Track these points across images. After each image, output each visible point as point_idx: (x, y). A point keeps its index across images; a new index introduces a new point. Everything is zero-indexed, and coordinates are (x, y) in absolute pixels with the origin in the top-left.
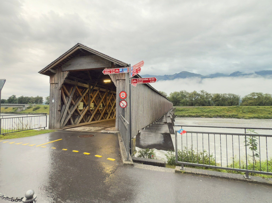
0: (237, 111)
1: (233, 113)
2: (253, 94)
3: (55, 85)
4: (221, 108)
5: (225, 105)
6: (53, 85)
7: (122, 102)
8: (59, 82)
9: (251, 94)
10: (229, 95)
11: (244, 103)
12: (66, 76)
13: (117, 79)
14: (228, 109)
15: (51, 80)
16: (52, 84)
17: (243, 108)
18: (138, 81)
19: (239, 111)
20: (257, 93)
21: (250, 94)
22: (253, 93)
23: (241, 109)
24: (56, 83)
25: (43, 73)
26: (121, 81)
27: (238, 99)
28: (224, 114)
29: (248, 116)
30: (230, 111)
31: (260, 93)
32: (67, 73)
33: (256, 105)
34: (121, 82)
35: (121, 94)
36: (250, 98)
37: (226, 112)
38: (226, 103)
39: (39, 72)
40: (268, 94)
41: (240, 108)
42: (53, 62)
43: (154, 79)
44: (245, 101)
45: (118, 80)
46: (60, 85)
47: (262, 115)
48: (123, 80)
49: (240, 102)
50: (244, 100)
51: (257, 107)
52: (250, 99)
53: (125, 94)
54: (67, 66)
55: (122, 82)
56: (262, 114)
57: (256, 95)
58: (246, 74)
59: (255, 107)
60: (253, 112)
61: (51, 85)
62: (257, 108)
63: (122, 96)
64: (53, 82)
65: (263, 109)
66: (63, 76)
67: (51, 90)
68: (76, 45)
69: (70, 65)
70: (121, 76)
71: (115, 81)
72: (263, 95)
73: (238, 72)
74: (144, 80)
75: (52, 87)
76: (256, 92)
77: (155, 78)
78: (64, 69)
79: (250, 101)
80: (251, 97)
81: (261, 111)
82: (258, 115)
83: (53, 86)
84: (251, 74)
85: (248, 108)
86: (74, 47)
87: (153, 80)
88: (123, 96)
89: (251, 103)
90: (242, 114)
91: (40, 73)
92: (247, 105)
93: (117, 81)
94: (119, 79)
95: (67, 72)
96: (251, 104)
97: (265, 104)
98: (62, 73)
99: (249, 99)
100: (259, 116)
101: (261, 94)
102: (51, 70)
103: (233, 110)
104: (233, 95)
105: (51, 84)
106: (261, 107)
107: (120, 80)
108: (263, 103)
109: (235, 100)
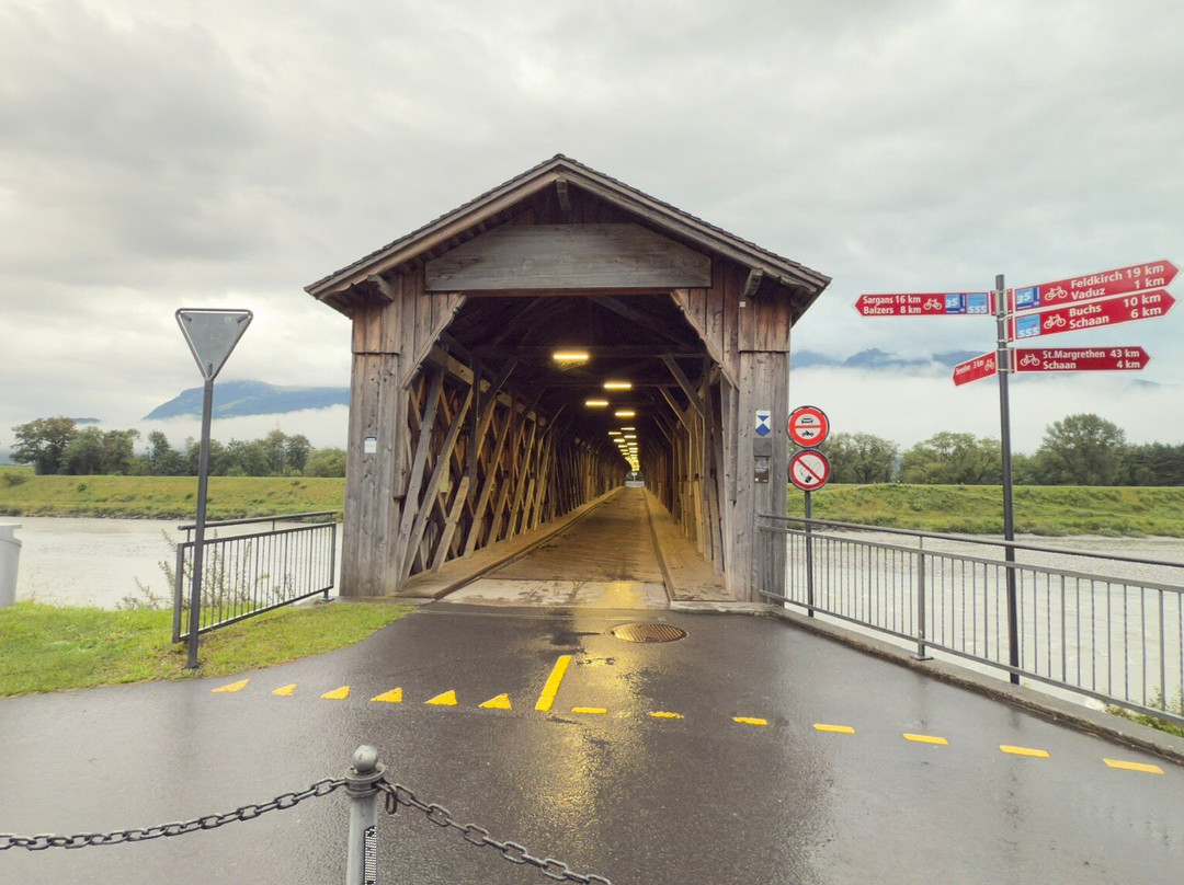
0: (889, 503)
1: (879, 513)
2: (942, 439)
3: (386, 362)
4: (832, 491)
5: (845, 481)
6: (373, 360)
7: (802, 458)
8: (409, 350)
9: (936, 439)
10: (858, 441)
11: (911, 473)
12: (446, 317)
13: (747, 349)
14: (859, 494)
15: (359, 336)
16: (363, 354)
17: (911, 491)
18: (1050, 361)
19: (900, 503)
20: (955, 436)
21: (930, 438)
22: (943, 436)
23: (903, 497)
24: (393, 354)
25: (332, 291)
26: (762, 357)
27: (889, 458)
28: (845, 515)
29: (931, 521)
30: (867, 502)
31: (964, 435)
32: (457, 302)
33: (951, 481)
34: (763, 366)
35: (798, 422)
36: (931, 451)
37: (852, 508)
38: (849, 470)
39: (309, 290)
40: (991, 438)
41: (903, 492)
42: (404, 239)
43: (1136, 354)
44: (914, 464)
45: (752, 352)
46: (410, 366)
47: (979, 521)
48: (774, 356)
49: (896, 468)
50: (909, 462)
51: (961, 489)
52: (930, 456)
53: (817, 421)
54: (462, 266)
55: (769, 361)
56: (978, 515)
57: (952, 441)
58: (903, 363)
59: (953, 488)
60: (946, 507)
61: (355, 361)
62: (961, 493)
63: (804, 430)
64: (374, 346)
65: (978, 496)
66: (434, 316)
67: (358, 390)
68: (547, 163)
69: (476, 261)
70: (766, 335)
71: (727, 356)
72: (975, 441)
73: (874, 352)
74: (1083, 355)
75: (365, 373)
76: (952, 433)
77: (1138, 349)
78: (442, 283)
79: (932, 466)
80: (934, 448)
81: (973, 504)
82: (966, 521)
83: (370, 367)
84: (920, 362)
85: (929, 492)
86: (534, 170)
87: (1132, 360)
88: (810, 430)
89: (935, 474)
90: (907, 514)
91: (317, 296)
92: (920, 481)
93: (745, 361)
94: (756, 348)
95: (455, 296)
96: (936, 477)
97: (982, 476)
98: (425, 302)
99: (926, 455)
100: (969, 522)
101: (968, 439)
102: (380, 281)
103: (876, 500)
104: (874, 441)
105: (360, 357)
106: (973, 490)
107: (760, 352)
108: (973, 475)
109: (881, 461)
